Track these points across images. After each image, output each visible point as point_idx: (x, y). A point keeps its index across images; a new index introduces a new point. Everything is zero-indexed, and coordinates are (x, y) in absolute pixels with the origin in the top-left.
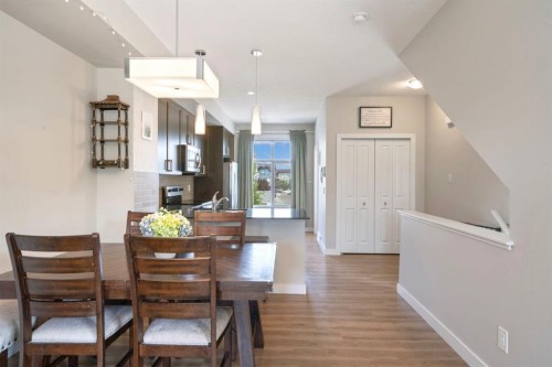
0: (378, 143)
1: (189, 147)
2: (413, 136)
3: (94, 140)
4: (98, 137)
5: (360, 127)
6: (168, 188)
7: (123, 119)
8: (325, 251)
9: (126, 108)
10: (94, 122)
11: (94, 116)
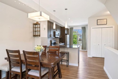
0: (102, 28)
1: (56, 32)
3: (34, 31)
4: (35, 30)
5: (97, 25)
6: (52, 40)
7: (39, 26)
9: (39, 24)
10: (34, 27)
11: (34, 26)
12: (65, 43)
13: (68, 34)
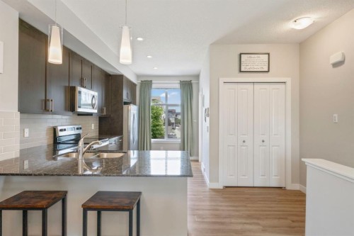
0: (257, 86)
1: (79, 89)
2: (288, 80)
5: (240, 71)
6: (59, 128)
8: (210, 184)
12: (122, 138)
13: (135, 104)
